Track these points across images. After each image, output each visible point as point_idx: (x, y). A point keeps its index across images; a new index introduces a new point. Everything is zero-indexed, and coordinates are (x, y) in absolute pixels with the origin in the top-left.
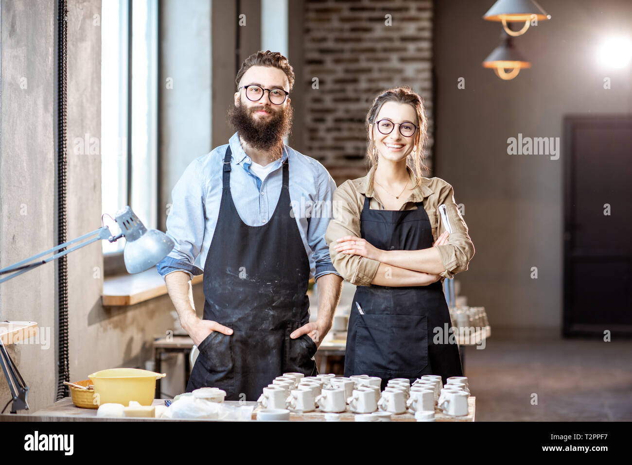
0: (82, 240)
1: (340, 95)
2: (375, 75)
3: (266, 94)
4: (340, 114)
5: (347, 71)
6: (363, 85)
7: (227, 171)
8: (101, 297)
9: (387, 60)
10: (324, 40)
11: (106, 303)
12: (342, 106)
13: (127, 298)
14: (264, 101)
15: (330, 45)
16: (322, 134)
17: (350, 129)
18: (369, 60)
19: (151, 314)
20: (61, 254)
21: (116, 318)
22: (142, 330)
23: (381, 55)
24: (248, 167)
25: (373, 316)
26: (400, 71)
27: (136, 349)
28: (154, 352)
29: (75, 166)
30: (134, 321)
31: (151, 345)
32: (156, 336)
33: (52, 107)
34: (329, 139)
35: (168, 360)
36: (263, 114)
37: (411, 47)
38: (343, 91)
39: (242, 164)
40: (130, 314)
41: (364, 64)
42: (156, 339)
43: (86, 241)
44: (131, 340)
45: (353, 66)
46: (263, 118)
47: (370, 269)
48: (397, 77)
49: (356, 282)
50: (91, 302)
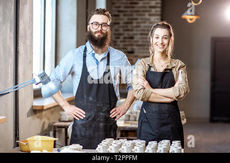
0: (25, 84)
1: (126, 28)
2: (139, 21)
3: (100, 26)
4: (126, 35)
5: (128, 19)
6: (135, 24)
7: (85, 56)
8: (32, 106)
9: (144, 15)
10: (119, 7)
11: (34, 108)
12: (126, 33)
13: (43, 106)
14: (99, 29)
15: (122, 9)
16: (118, 43)
17: (130, 41)
18: (137, 15)
19: (52, 113)
20: (16, 89)
21: (38, 115)
22: (49, 119)
23: (141, 13)
24: (93, 55)
25: (150, 114)
26: (148, 19)
27: (46, 127)
28: (53, 128)
29: (22, 54)
30: (45, 115)
31: (52, 125)
32: (54, 121)
33: (13, 30)
34: (121, 45)
35: (59, 131)
36: (99, 34)
37: (153, 10)
38: (127, 27)
39: (91, 53)
40: (44, 113)
41: (135, 17)
42: (54, 123)
43: (27, 84)
44: (44, 123)
45: (131, 17)
46: (99, 36)
47: (148, 95)
48: (148, 21)
49: (142, 100)
50: (28, 108)
